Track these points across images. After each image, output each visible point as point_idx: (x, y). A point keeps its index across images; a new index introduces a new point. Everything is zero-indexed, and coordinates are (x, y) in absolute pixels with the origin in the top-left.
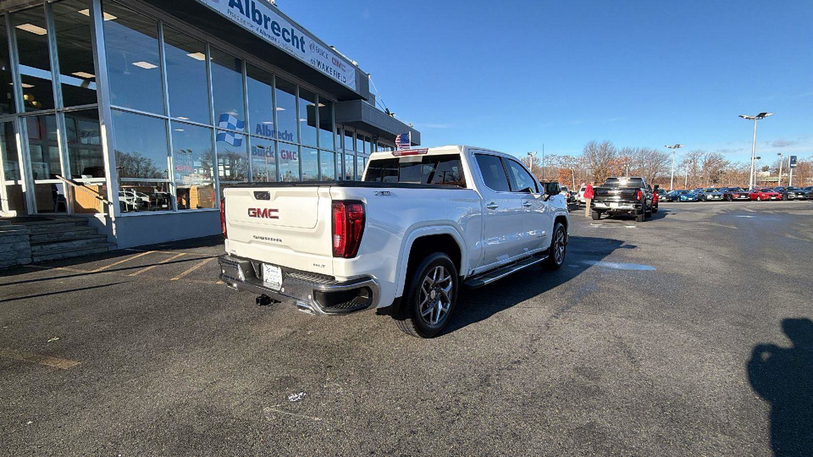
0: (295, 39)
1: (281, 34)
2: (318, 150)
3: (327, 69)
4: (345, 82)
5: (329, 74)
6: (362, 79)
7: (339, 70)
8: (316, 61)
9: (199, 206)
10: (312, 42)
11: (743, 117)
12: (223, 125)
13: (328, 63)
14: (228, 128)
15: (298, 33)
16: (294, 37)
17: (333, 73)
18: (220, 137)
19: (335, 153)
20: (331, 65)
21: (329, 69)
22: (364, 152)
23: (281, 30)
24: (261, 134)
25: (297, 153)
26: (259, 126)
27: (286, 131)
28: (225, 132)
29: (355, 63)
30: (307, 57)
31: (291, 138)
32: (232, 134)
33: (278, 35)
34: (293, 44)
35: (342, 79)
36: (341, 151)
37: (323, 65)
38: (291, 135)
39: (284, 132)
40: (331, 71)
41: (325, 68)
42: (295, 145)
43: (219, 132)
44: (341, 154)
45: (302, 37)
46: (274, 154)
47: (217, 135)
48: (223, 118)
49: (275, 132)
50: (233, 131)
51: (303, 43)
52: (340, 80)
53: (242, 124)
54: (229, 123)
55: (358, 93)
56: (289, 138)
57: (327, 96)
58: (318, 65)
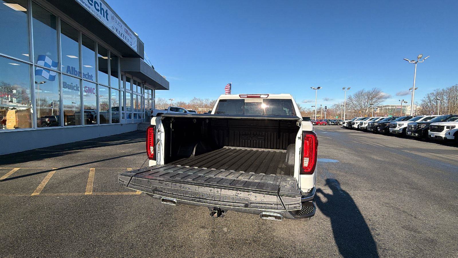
0: (102, 10)
1: (93, 4)
2: (109, 88)
3: (121, 34)
4: (131, 45)
5: (122, 39)
6: (141, 45)
7: (128, 37)
8: (115, 28)
9: (16, 126)
10: (113, 15)
11: (312, 88)
12: (41, 63)
13: (122, 31)
14: (44, 66)
15: (104, 6)
16: (102, 9)
17: (124, 38)
18: (38, 73)
19: (120, 91)
20: (124, 33)
21: (122, 35)
22: (137, 92)
23: (94, 2)
24: (70, 73)
25: (96, 89)
26: (68, 67)
27: (88, 73)
28: (42, 69)
29: (136, 34)
30: (110, 24)
31: (92, 78)
32: (48, 70)
33: (92, 5)
34: (101, 14)
35: (130, 43)
36: (123, 90)
37: (119, 32)
38: (92, 76)
39: (87, 74)
40: (124, 37)
41: (120, 34)
42: (95, 83)
43: (37, 68)
44: (124, 92)
45: (107, 10)
46: (79, 89)
47: (36, 71)
48: (41, 58)
49: (80, 73)
50: (49, 69)
51: (107, 14)
52: (128, 44)
53: (56, 64)
54: (45, 63)
55: (138, 53)
56: (90, 78)
57: (115, 52)
58: (116, 31)
